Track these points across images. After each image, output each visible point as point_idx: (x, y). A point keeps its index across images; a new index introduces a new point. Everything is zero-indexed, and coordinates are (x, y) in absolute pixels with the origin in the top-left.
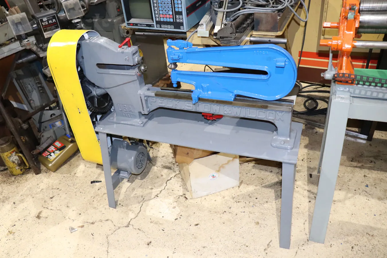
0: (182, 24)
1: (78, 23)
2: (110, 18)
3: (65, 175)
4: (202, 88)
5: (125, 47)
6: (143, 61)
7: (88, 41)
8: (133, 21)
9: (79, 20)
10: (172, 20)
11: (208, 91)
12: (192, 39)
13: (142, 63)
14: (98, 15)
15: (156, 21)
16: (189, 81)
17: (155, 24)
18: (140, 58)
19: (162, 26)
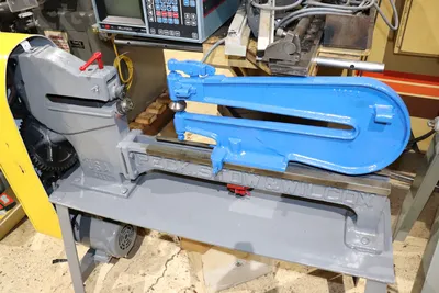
0: (195, 29)
1: (28, 18)
2: (82, 10)
3: (14, 248)
4: (229, 144)
5: (95, 67)
6: (125, 94)
7: (28, 56)
8: (109, 20)
9: (30, 14)
10: (177, 22)
11: (239, 151)
12: (213, 57)
13: (124, 96)
14: (65, 6)
15: (149, 23)
16: (207, 133)
17: (147, 26)
18: (120, 88)
19: (160, 31)
